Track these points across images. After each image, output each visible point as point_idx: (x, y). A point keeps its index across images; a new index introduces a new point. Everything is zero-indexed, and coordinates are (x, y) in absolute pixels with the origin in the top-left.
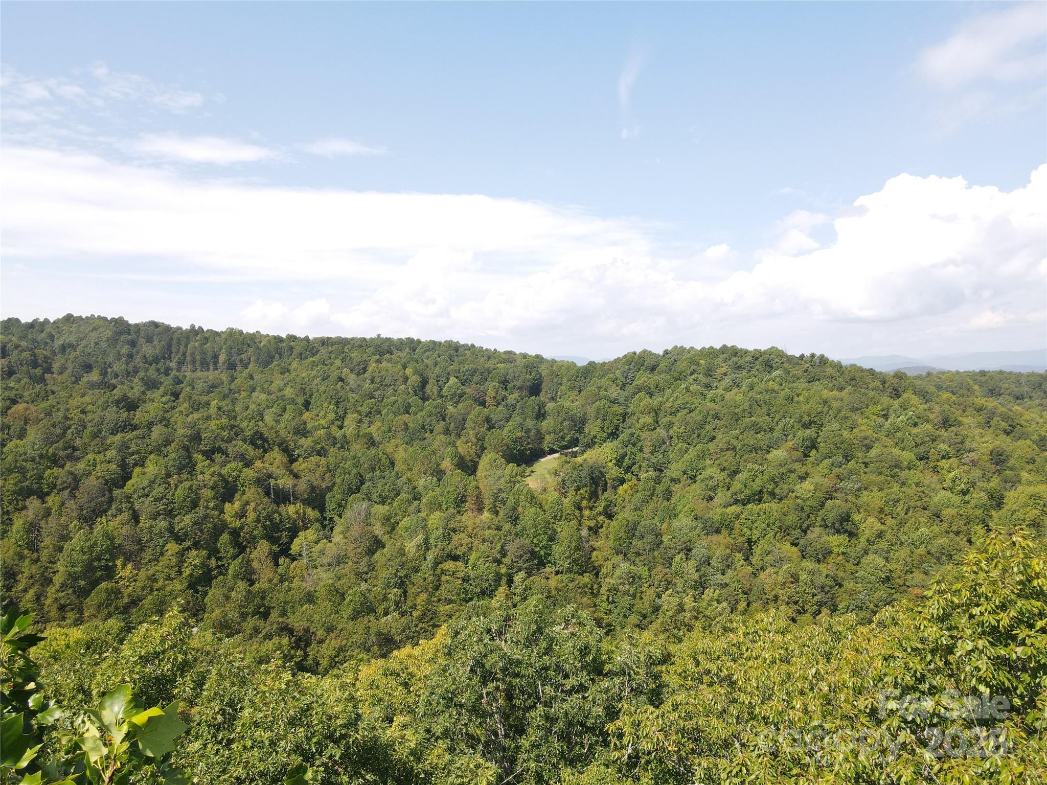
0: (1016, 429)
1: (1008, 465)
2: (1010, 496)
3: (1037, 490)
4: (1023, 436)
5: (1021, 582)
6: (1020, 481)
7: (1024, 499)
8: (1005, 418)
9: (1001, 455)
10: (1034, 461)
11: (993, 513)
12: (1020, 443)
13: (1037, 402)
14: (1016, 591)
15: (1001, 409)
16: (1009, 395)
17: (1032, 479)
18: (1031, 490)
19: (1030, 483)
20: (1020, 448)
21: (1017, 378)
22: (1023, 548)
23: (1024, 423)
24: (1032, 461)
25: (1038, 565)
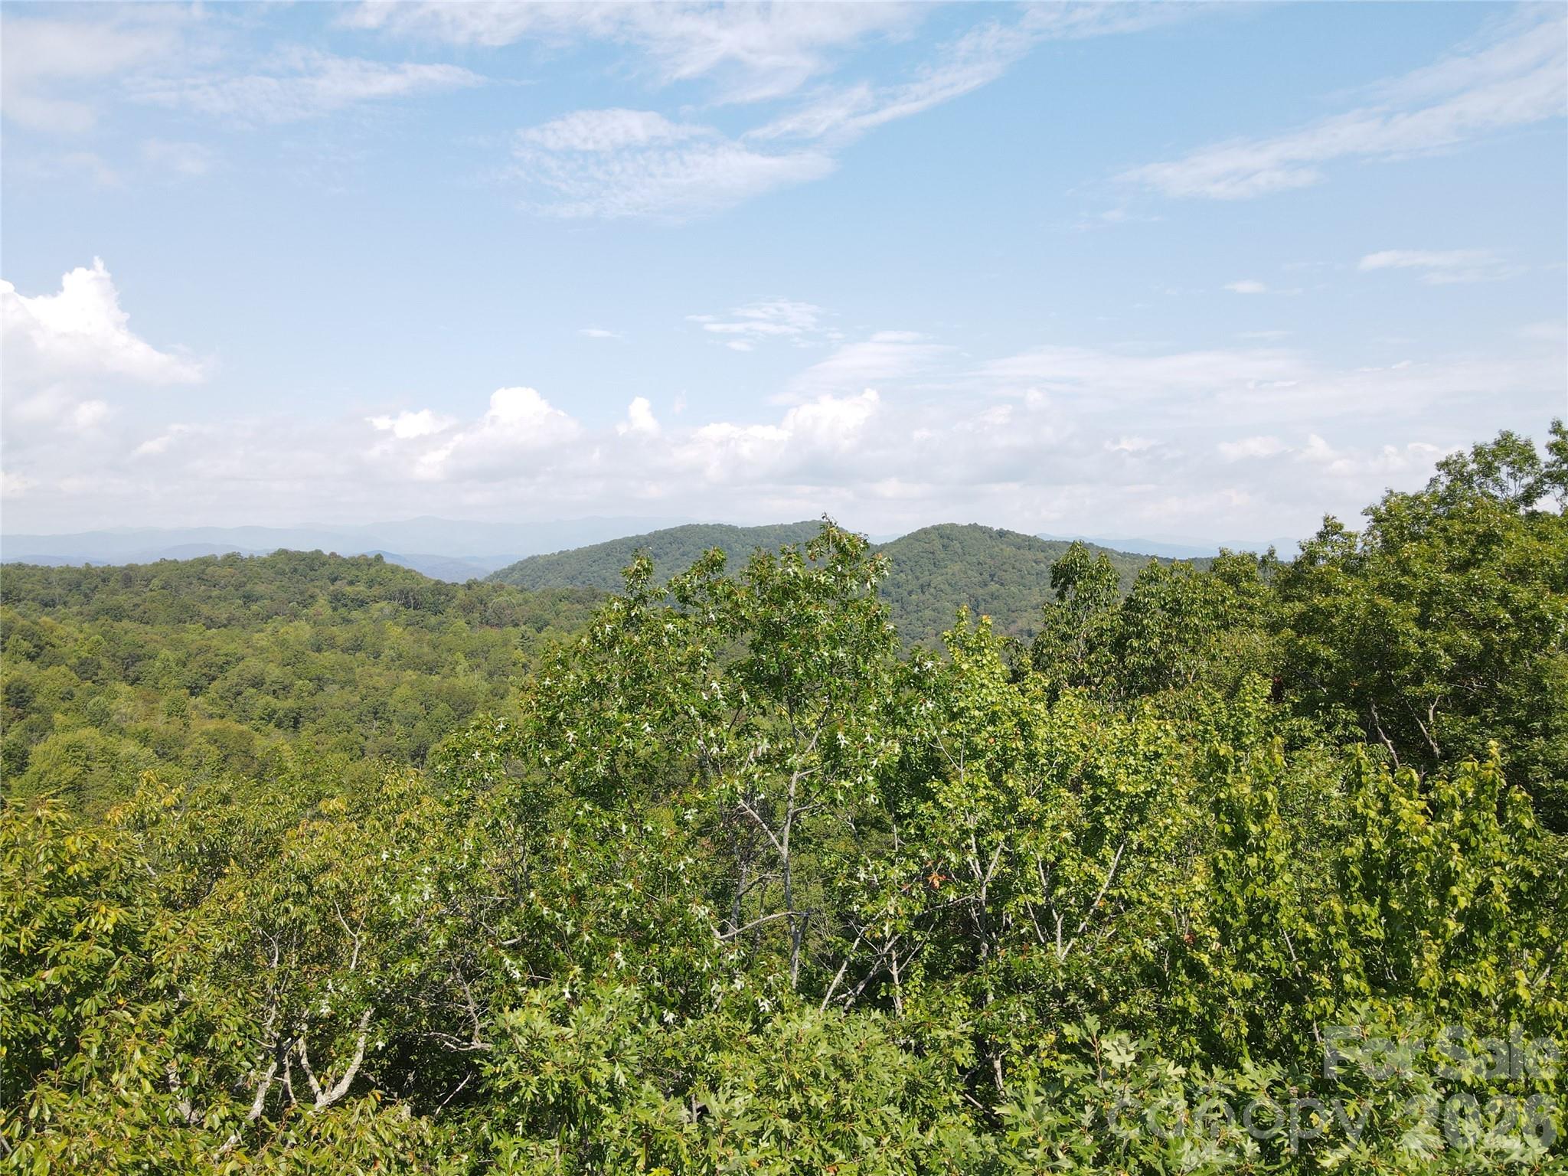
0: (45, 651)
1: (35, 705)
2: (37, 750)
3: (77, 736)
4: (56, 660)
5: (51, 875)
6: (52, 727)
7: (58, 753)
8: (26, 635)
9: (23, 691)
10: (72, 696)
11: (12, 781)
12: (49, 672)
13: (75, 609)
14: (44, 889)
15: (22, 622)
16: (33, 600)
17: (68, 722)
18: (68, 738)
19: (66, 728)
20: (51, 679)
21: (45, 575)
22: (53, 823)
23: (57, 642)
24: (69, 696)
25: (73, 844)
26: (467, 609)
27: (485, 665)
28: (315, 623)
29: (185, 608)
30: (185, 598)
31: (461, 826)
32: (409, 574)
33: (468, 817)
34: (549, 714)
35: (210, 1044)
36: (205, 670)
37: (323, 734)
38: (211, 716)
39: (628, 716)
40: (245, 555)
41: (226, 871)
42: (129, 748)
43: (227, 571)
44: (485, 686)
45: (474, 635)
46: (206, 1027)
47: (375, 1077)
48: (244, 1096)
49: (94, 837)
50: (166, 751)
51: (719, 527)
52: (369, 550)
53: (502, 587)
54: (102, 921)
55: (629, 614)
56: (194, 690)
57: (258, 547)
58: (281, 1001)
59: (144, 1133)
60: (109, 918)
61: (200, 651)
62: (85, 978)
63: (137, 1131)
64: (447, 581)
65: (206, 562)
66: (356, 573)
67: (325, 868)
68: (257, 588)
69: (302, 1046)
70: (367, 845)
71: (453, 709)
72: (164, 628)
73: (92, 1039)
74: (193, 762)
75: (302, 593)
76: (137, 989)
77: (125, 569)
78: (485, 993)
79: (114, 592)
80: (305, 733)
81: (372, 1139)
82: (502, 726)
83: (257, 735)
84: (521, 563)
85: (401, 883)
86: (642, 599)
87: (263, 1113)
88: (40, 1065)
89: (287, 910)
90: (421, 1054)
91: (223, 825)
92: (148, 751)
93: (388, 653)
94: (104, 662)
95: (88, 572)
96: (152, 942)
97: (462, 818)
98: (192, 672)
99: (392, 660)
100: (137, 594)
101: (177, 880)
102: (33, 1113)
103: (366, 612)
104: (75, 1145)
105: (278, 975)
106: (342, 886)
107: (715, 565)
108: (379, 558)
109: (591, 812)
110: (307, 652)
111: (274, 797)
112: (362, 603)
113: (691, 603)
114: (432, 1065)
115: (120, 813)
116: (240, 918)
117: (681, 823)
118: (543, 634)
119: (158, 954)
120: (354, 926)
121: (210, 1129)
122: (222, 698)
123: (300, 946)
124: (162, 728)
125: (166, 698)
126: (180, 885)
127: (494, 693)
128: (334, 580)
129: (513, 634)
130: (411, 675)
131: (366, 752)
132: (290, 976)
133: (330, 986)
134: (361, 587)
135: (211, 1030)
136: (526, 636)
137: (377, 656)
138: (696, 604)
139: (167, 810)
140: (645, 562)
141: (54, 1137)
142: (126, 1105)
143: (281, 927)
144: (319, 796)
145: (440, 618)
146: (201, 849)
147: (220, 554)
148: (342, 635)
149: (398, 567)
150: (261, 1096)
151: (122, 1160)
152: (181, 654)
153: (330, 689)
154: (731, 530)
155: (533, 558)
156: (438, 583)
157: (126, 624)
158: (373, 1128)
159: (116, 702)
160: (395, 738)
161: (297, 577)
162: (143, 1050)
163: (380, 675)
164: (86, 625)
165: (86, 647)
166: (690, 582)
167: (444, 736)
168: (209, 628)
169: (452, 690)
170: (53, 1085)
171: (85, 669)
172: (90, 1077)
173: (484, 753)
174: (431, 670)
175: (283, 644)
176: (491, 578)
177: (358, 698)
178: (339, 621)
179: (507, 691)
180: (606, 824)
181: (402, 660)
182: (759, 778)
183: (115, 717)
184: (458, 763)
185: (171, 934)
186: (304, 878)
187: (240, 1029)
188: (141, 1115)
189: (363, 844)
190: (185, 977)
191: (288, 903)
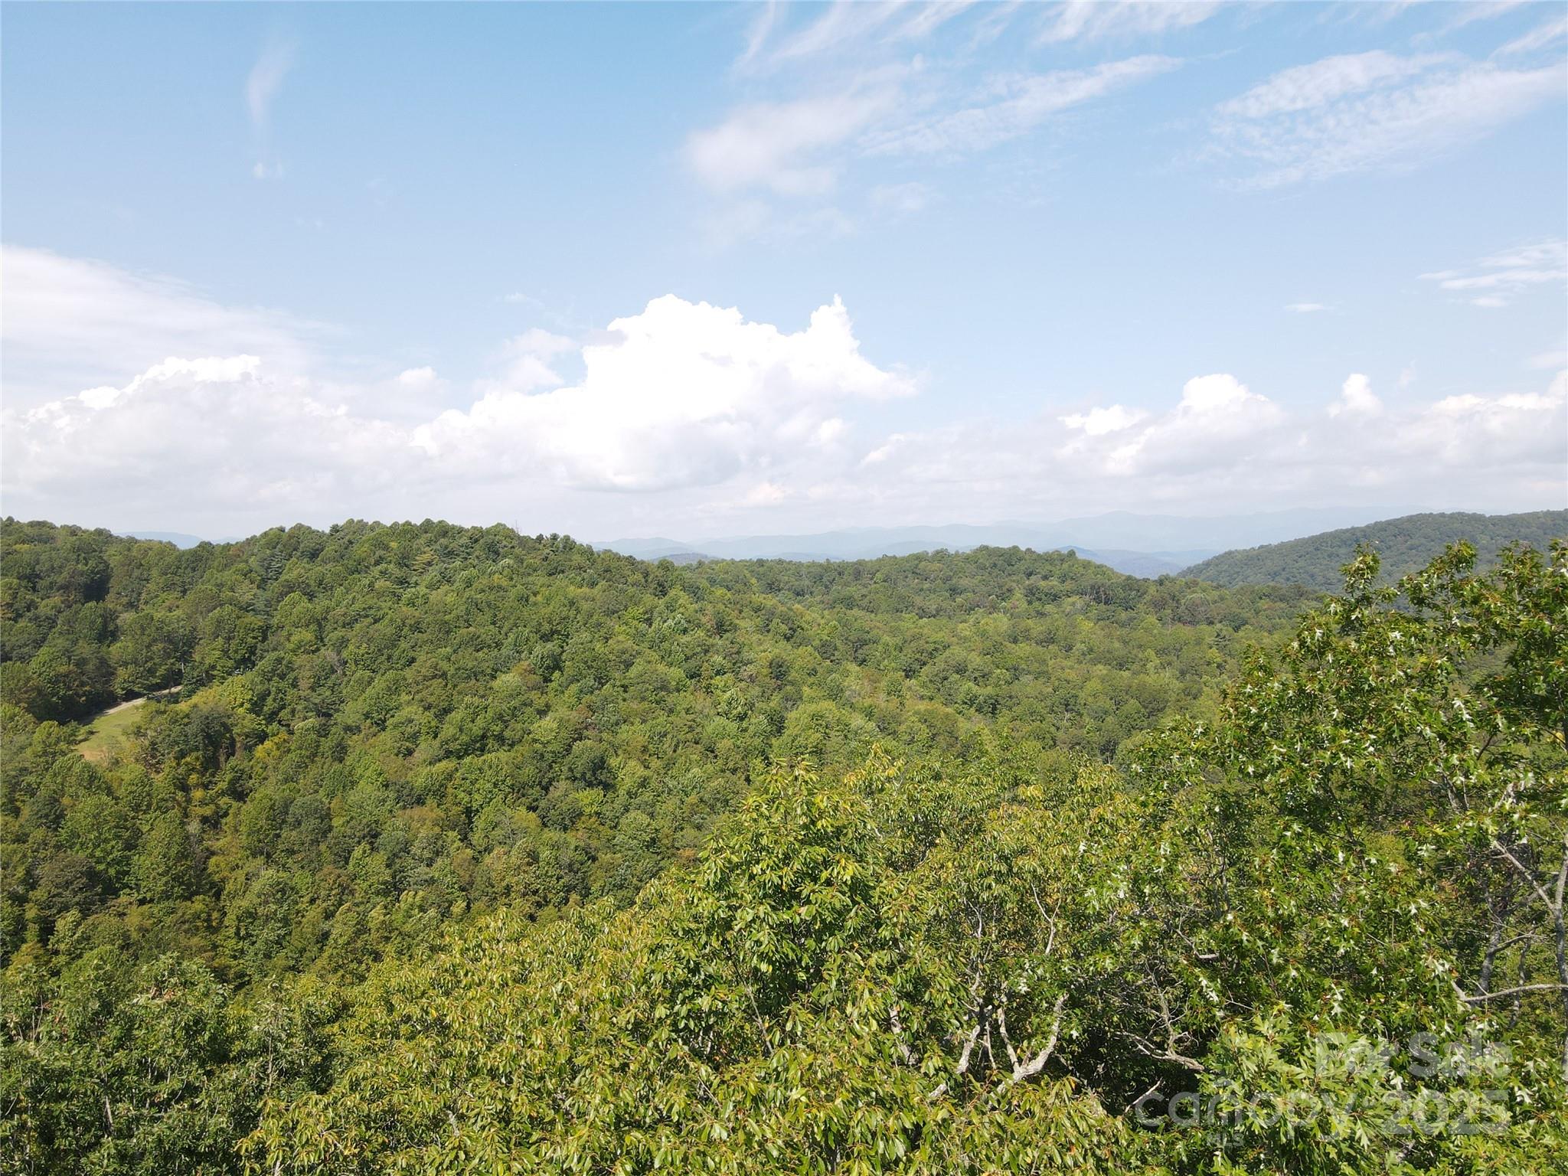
0: (797, 633)
1: (789, 678)
2: (792, 715)
3: (819, 707)
4: (804, 642)
5: (805, 827)
6: (801, 698)
7: (806, 720)
8: (785, 620)
9: (781, 667)
10: (816, 672)
11: (773, 741)
12: (801, 650)
13: (818, 598)
14: (800, 838)
15: (781, 608)
16: (789, 590)
17: (813, 695)
18: (812, 708)
19: (812, 700)
21: (796, 569)
22: (806, 782)
23: (805, 626)
24: (813, 672)
25: (821, 801)
26: (1158, 605)
27: (1176, 663)
28: (1012, 615)
29: (902, 598)
30: (901, 590)
31: (1157, 829)
32: (1100, 569)
33: (1163, 820)
34: (1251, 723)
35: (926, 997)
36: (918, 656)
37: (1018, 722)
38: (922, 698)
39: (1344, 731)
40: (952, 552)
41: (937, 841)
42: (857, 721)
43: (937, 565)
44: (1177, 685)
45: (1165, 632)
46: (922, 982)
47: (1067, 1060)
48: (951, 1050)
49: (836, 798)
50: (887, 726)
51: (1459, 517)
52: (1062, 545)
53: (1196, 583)
54: (842, 872)
55: (1349, 617)
56: (909, 673)
57: (963, 544)
58: (984, 970)
59: (872, 1064)
60: (848, 870)
61: (914, 638)
62: (829, 919)
63: (867, 1062)
64: (1138, 576)
65: (919, 558)
66: (1049, 567)
67: (1023, 851)
68: (961, 581)
69: (1000, 1016)
70: (1062, 835)
71: (1144, 706)
72: (887, 617)
73: (831, 972)
74: (907, 737)
75: (1000, 587)
76: (868, 935)
77: (856, 564)
78: (1176, 1001)
79: (847, 584)
80: (1001, 719)
81: (1068, 1124)
82: (1200, 730)
83: (960, 718)
84: (1217, 558)
85: (1097, 877)
86: (1365, 600)
87: (968, 1069)
88: (796, 986)
89: (989, 887)
90: (1111, 1048)
91: (935, 799)
92: (872, 725)
93: (1080, 647)
94: (838, 643)
95: (827, 567)
96: (880, 898)
97: (1157, 821)
98: (906, 657)
99: (1084, 654)
100: (865, 586)
101: (898, 844)
102: (789, 1027)
103: (1059, 606)
104: (819, 1061)
105: (982, 944)
106: (1040, 871)
107: (1460, 561)
108: (1072, 554)
109: (1299, 834)
110: (1005, 643)
111: (978, 779)
112: (1055, 598)
113: (1428, 605)
114: (1122, 1062)
115: (853, 778)
116: (948, 887)
117: (1411, 857)
118: (1241, 633)
119: (885, 908)
120: (1049, 910)
121: (926, 1074)
122: (931, 681)
123: (999, 920)
124: (883, 705)
125: (887, 679)
126: (900, 849)
127: (1187, 692)
128: (1029, 575)
129: (1208, 633)
130: (1101, 669)
131: (1058, 743)
132: (992, 949)
133: (1027, 966)
134: (1054, 582)
135: (927, 985)
136: (1222, 636)
137: (1069, 648)
138: (1436, 607)
139: (889, 779)
140: (1369, 559)
141: (804, 1051)
142: (858, 1037)
143: (984, 902)
144: (1016, 783)
145: (1132, 614)
146: (916, 819)
147: (931, 550)
148: (1037, 627)
149: (1089, 562)
150: (966, 1053)
151: (855, 1084)
152: (898, 640)
153: (1025, 679)
154: (1476, 519)
155: (1230, 553)
156: (1129, 578)
157: (856, 612)
158: (1069, 1113)
159: (848, 679)
160: (1085, 731)
161: (996, 571)
162: (871, 992)
163: (1071, 668)
164: (826, 612)
165: (826, 632)
166: (1427, 581)
167: (1133, 732)
168: (921, 618)
169: (1142, 687)
170: (803, 1005)
171: (826, 650)
172: (832, 1004)
173: (1183, 755)
174: (1121, 666)
175: (984, 635)
176: (1183, 574)
177: (1050, 690)
178: (1033, 614)
179: (1200, 692)
180: (1319, 849)
181: (1092, 655)
182: (1521, 818)
183: (848, 693)
184: (1153, 763)
185: (895, 894)
186: (1003, 858)
187: (951, 990)
188: (869, 1049)
189: (1057, 832)
190: (906, 934)
191: (991, 880)
